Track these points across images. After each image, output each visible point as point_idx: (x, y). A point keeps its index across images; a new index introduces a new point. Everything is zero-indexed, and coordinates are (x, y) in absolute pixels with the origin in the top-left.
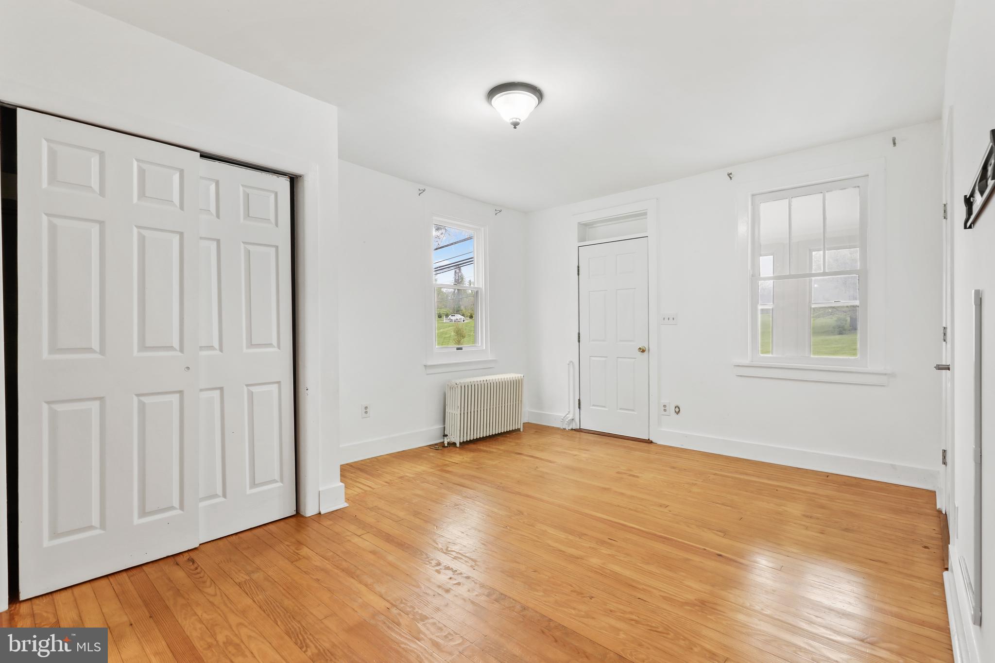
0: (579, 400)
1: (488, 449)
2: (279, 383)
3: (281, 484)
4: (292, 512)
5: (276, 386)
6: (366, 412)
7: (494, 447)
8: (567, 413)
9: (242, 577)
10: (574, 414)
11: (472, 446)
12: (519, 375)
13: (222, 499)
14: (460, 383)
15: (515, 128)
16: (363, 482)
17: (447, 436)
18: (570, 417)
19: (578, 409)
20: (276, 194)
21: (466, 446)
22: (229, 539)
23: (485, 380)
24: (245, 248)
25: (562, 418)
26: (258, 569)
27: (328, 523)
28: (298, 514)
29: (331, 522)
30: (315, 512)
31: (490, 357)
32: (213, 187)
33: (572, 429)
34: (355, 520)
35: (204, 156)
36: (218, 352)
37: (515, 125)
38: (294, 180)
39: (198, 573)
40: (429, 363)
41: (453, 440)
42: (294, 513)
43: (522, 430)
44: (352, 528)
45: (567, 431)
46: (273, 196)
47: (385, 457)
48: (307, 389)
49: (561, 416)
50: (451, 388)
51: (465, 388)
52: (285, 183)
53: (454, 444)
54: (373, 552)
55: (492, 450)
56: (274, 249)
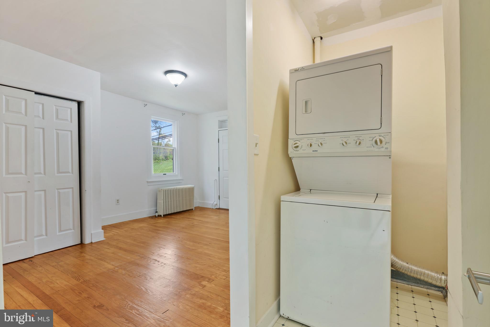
0: (219, 196)
1: (175, 217)
2: (72, 188)
3: (74, 231)
4: (79, 242)
5: (71, 189)
6: (118, 202)
7: (179, 216)
8: (214, 201)
9: (54, 264)
10: (217, 202)
11: (169, 216)
12: (192, 186)
13: (45, 237)
14: (163, 189)
15: (176, 87)
16: (115, 231)
17: (157, 212)
18: (215, 203)
19: (219, 200)
20: (71, 109)
21: (166, 216)
22: (49, 253)
23: (175, 188)
24: (56, 132)
25: (212, 204)
26: (62, 261)
27: (95, 245)
28: (82, 244)
29: (96, 245)
30: (90, 242)
31: (179, 178)
32: (41, 106)
33: (216, 208)
34: (108, 244)
35: (36, 93)
36: (43, 175)
37: (176, 86)
38: (80, 104)
39: (34, 264)
40: (149, 181)
41: (160, 214)
42: (80, 243)
43: (194, 209)
44: (106, 246)
45: (214, 209)
46: (69, 110)
47: (127, 222)
48: (86, 191)
49: (212, 203)
50: (160, 191)
51: (166, 191)
52: (75, 105)
53: (161, 216)
54: (113, 253)
55: (177, 217)
56: (70, 132)
